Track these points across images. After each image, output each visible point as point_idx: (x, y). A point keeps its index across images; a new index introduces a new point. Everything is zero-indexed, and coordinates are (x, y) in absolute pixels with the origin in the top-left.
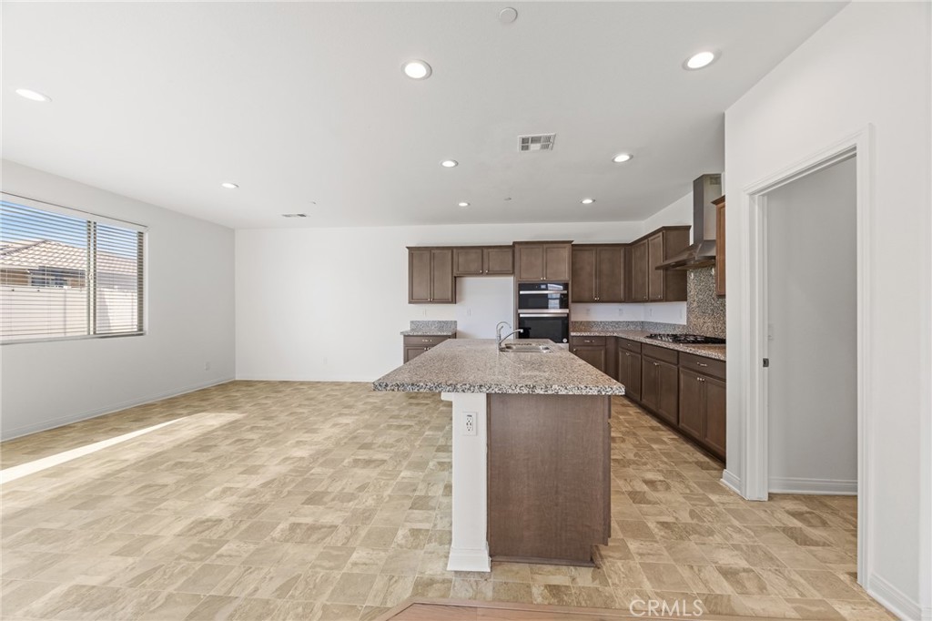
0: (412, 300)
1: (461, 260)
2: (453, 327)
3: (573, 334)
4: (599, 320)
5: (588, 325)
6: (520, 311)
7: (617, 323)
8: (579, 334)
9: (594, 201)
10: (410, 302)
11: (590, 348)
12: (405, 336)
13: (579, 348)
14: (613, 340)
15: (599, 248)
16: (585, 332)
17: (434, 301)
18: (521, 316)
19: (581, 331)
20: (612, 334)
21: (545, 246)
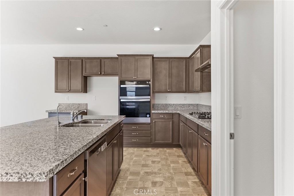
0: (57, 90)
1: (87, 66)
2: (85, 107)
3: (153, 112)
4: (172, 103)
5: (166, 106)
6: (121, 97)
7: (183, 105)
8: (156, 112)
9: (161, 29)
10: (56, 92)
11: (163, 120)
12: (49, 113)
13: (156, 120)
14: (177, 115)
15: (171, 60)
16: (161, 110)
17: (70, 91)
18: (122, 100)
19: (158, 110)
20: (176, 112)
21: (136, 58)
